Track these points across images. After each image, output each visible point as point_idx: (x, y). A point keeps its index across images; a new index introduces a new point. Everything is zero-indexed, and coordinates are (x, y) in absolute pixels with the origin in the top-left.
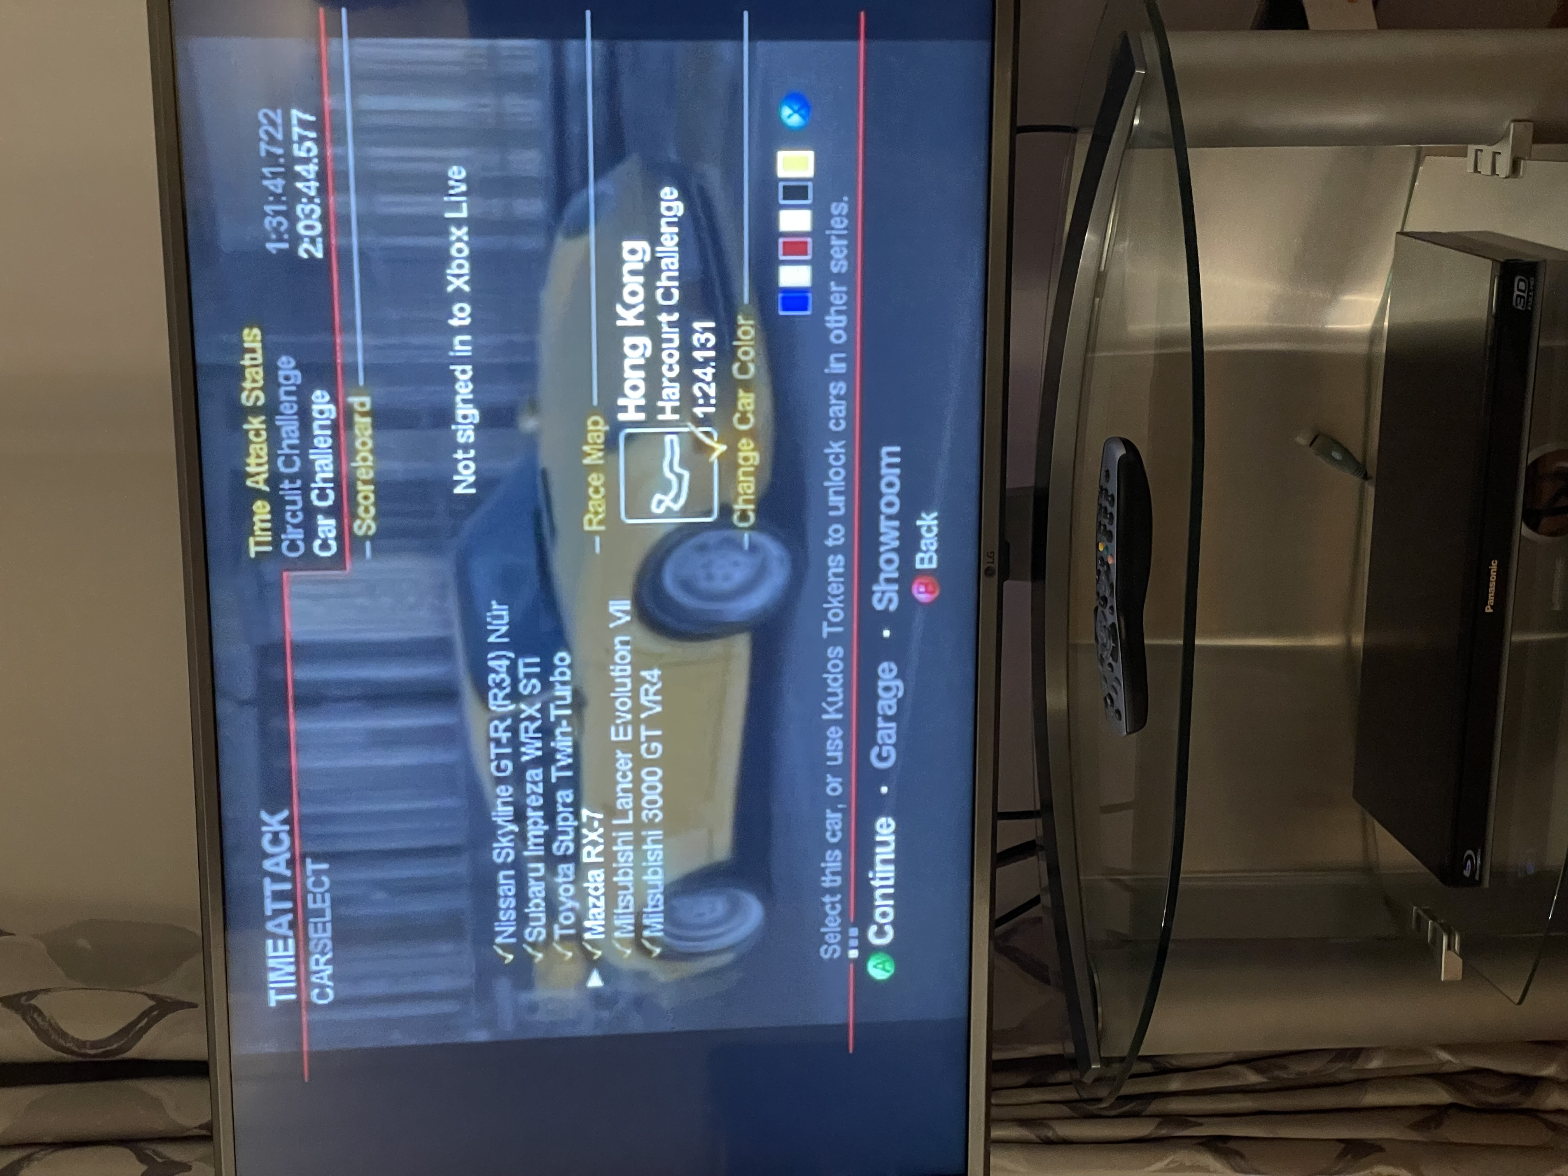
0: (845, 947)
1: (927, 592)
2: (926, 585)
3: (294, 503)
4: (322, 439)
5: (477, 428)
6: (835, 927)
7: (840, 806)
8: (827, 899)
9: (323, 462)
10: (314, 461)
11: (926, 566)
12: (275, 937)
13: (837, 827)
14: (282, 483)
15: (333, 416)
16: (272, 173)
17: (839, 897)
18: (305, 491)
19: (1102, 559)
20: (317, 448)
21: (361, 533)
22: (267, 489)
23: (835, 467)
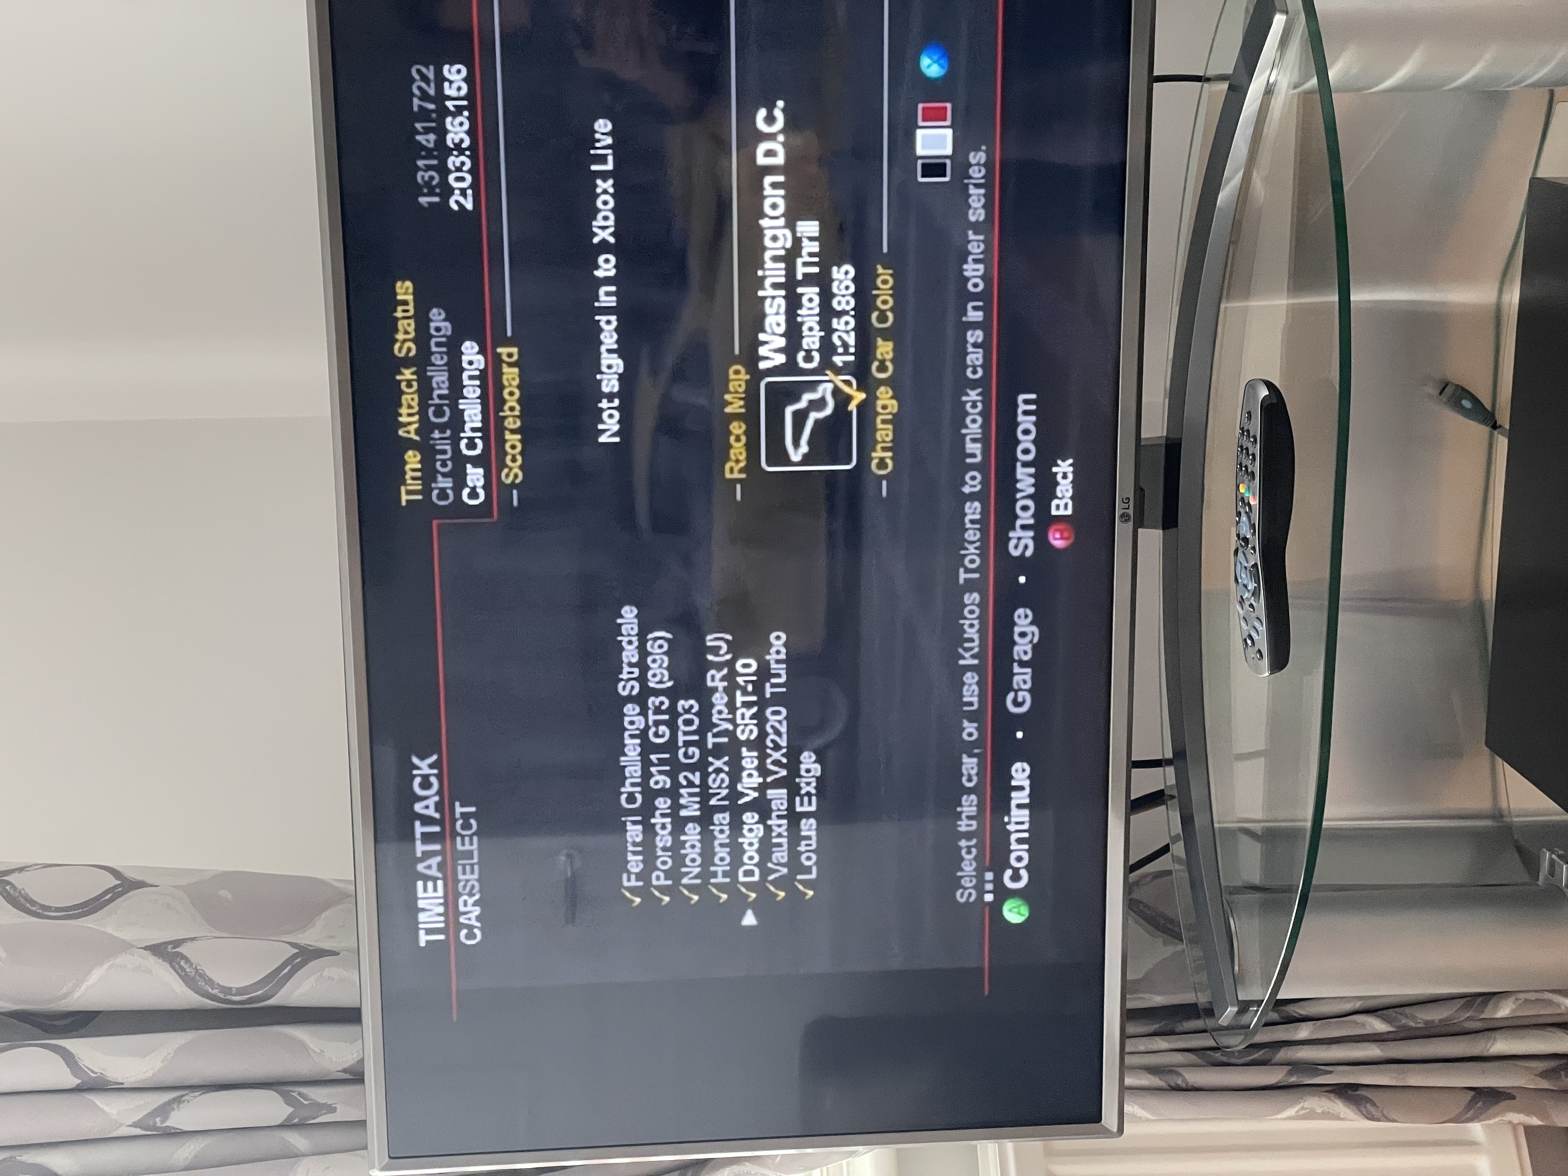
0: (981, 892)
1: (1062, 538)
2: (1061, 532)
3: (444, 452)
4: (471, 389)
5: (622, 378)
6: (970, 871)
7: (976, 751)
8: (963, 843)
9: (472, 412)
10: (463, 410)
11: (1062, 512)
12: (426, 878)
13: (974, 772)
14: (433, 432)
15: (482, 367)
16: (423, 128)
17: (974, 842)
18: (455, 441)
19: (1243, 499)
20: (467, 398)
21: (509, 481)
22: (417, 438)
23: (973, 414)
